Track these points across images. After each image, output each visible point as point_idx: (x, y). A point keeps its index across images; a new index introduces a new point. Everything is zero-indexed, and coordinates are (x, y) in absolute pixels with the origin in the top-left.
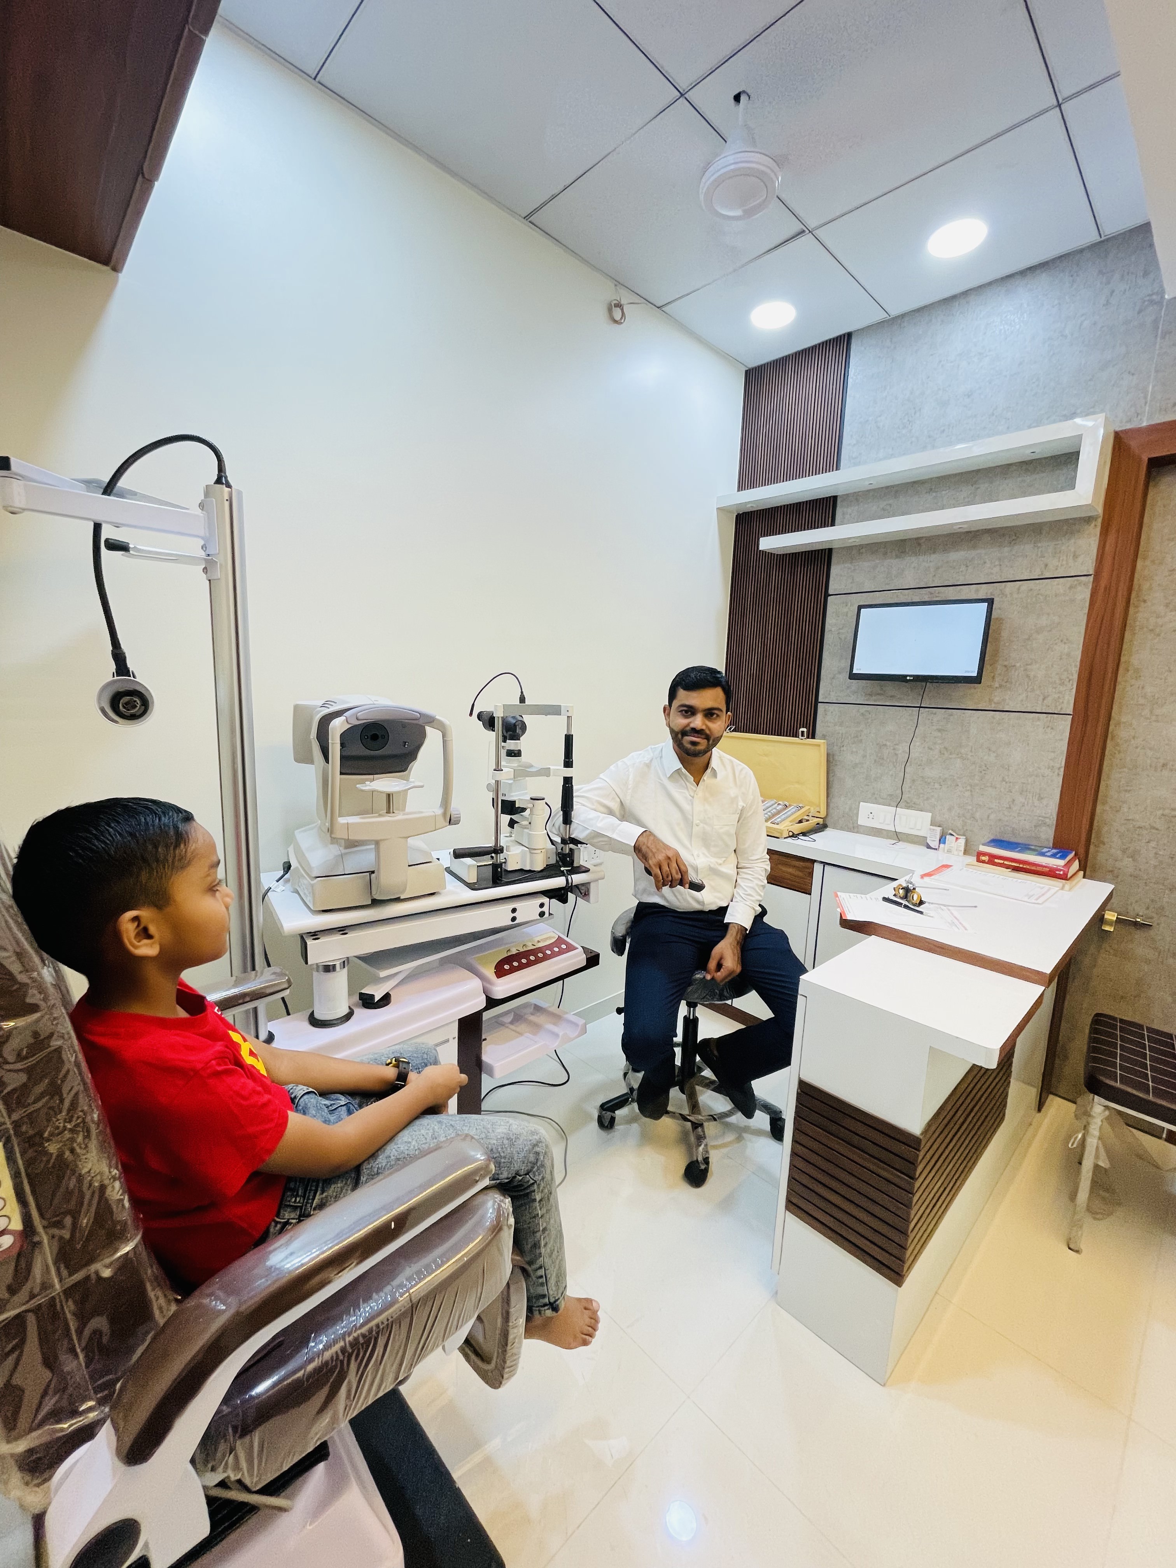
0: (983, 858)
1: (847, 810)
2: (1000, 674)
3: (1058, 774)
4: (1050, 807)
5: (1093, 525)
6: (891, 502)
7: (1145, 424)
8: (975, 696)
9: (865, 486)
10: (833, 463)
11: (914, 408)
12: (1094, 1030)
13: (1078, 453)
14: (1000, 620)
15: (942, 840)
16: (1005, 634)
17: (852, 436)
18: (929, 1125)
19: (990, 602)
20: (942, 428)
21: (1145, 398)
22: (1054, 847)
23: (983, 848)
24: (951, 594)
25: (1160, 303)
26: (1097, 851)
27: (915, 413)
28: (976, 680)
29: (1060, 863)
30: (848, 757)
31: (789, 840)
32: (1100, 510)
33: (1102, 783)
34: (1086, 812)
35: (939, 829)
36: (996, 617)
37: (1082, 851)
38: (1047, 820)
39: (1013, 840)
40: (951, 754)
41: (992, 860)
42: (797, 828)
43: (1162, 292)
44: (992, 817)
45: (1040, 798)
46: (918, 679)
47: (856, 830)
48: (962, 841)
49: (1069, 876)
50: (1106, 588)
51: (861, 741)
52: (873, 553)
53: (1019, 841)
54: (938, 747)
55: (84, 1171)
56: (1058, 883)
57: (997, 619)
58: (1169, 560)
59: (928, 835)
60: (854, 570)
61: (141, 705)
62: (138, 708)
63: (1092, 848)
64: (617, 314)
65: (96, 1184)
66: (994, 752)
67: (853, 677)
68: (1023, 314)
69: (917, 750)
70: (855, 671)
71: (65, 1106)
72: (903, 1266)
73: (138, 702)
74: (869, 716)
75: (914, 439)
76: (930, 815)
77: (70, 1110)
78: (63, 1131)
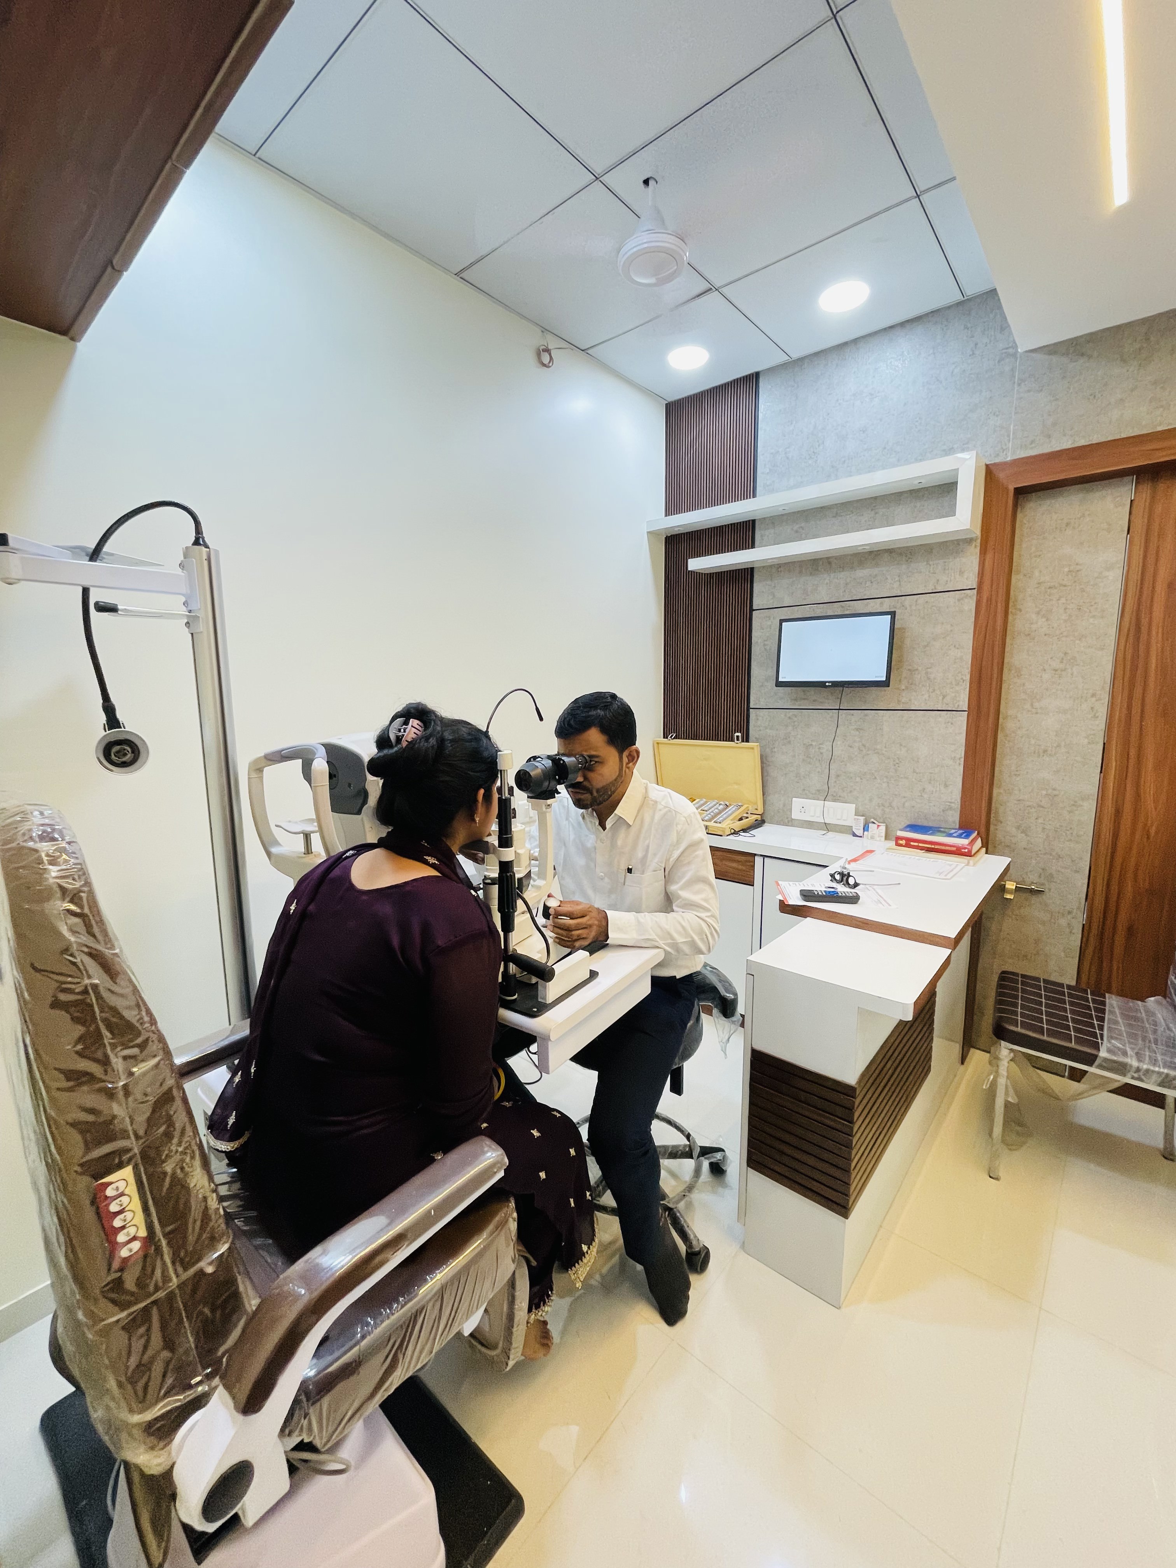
0: (901, 842)
1: (781, 806)
2: (906, 678)
3: (960, 764)
4: (954, 793)
5: (974, 545)
6: (803, 525)
7: (1009, 459)
8: (884, 697)
9: (780, 511)
10: (750, 491)
11: (818, 441)
12: (1000, 986)
13: (957, 483)
14: (903, 629)
15: (866, 828)
16: (908, 642)
17: (765, 465)
18: (863, 1075)
19: (893, 614)
20: (843, 459)
21: (1009, 436)
22: (960, 828)
23: (900, 834)
24: (860, 607)
25: (1014, 355)
26: (996, 830)
27: (819, 446)
28: (886, 684)
29: (963, 842)
30: (781, 757)
31: (731, 837)
32: (978, 533)
33: (997, 769)
34: (984, 795)
35: (862, 818)
36: (899, 626)
37: (983, 830)
38: (953, 805)
39: (925, 824)
40: (868, 750)
41: (909, 843)
42: (738, 825)
43: (1015, 346)
44: (907, 804)
45: (946, 786)
46: (836, 684)
47: (790, 824)
48: (883, 828)
49: (973, 852)
50: (987, 601)
51: (789, 742)
52: (789, 571)
53: (931, 824)
54: (857, 745)
55: (192, 1185)
56: (964, 860)
57: (899, 629)
58: (1037, 573)
59: (853, 825)
60: (775, 587)
61: (133, 752)
62: (129, 755)
63: (992, 828)
64: (546, 358)
65: (200, 1196)
66: (905, 746)
67: (779, 684)
68: (904, 361)
69: (839, 749)
70: (780, 679)
71: (177, 1134)
72: (848, 1200)
73: (129, 750)
74: (796, 719)
75: (819, 469)
76: (853, 806)
77: (181, 1136)
78: (176, 1154)
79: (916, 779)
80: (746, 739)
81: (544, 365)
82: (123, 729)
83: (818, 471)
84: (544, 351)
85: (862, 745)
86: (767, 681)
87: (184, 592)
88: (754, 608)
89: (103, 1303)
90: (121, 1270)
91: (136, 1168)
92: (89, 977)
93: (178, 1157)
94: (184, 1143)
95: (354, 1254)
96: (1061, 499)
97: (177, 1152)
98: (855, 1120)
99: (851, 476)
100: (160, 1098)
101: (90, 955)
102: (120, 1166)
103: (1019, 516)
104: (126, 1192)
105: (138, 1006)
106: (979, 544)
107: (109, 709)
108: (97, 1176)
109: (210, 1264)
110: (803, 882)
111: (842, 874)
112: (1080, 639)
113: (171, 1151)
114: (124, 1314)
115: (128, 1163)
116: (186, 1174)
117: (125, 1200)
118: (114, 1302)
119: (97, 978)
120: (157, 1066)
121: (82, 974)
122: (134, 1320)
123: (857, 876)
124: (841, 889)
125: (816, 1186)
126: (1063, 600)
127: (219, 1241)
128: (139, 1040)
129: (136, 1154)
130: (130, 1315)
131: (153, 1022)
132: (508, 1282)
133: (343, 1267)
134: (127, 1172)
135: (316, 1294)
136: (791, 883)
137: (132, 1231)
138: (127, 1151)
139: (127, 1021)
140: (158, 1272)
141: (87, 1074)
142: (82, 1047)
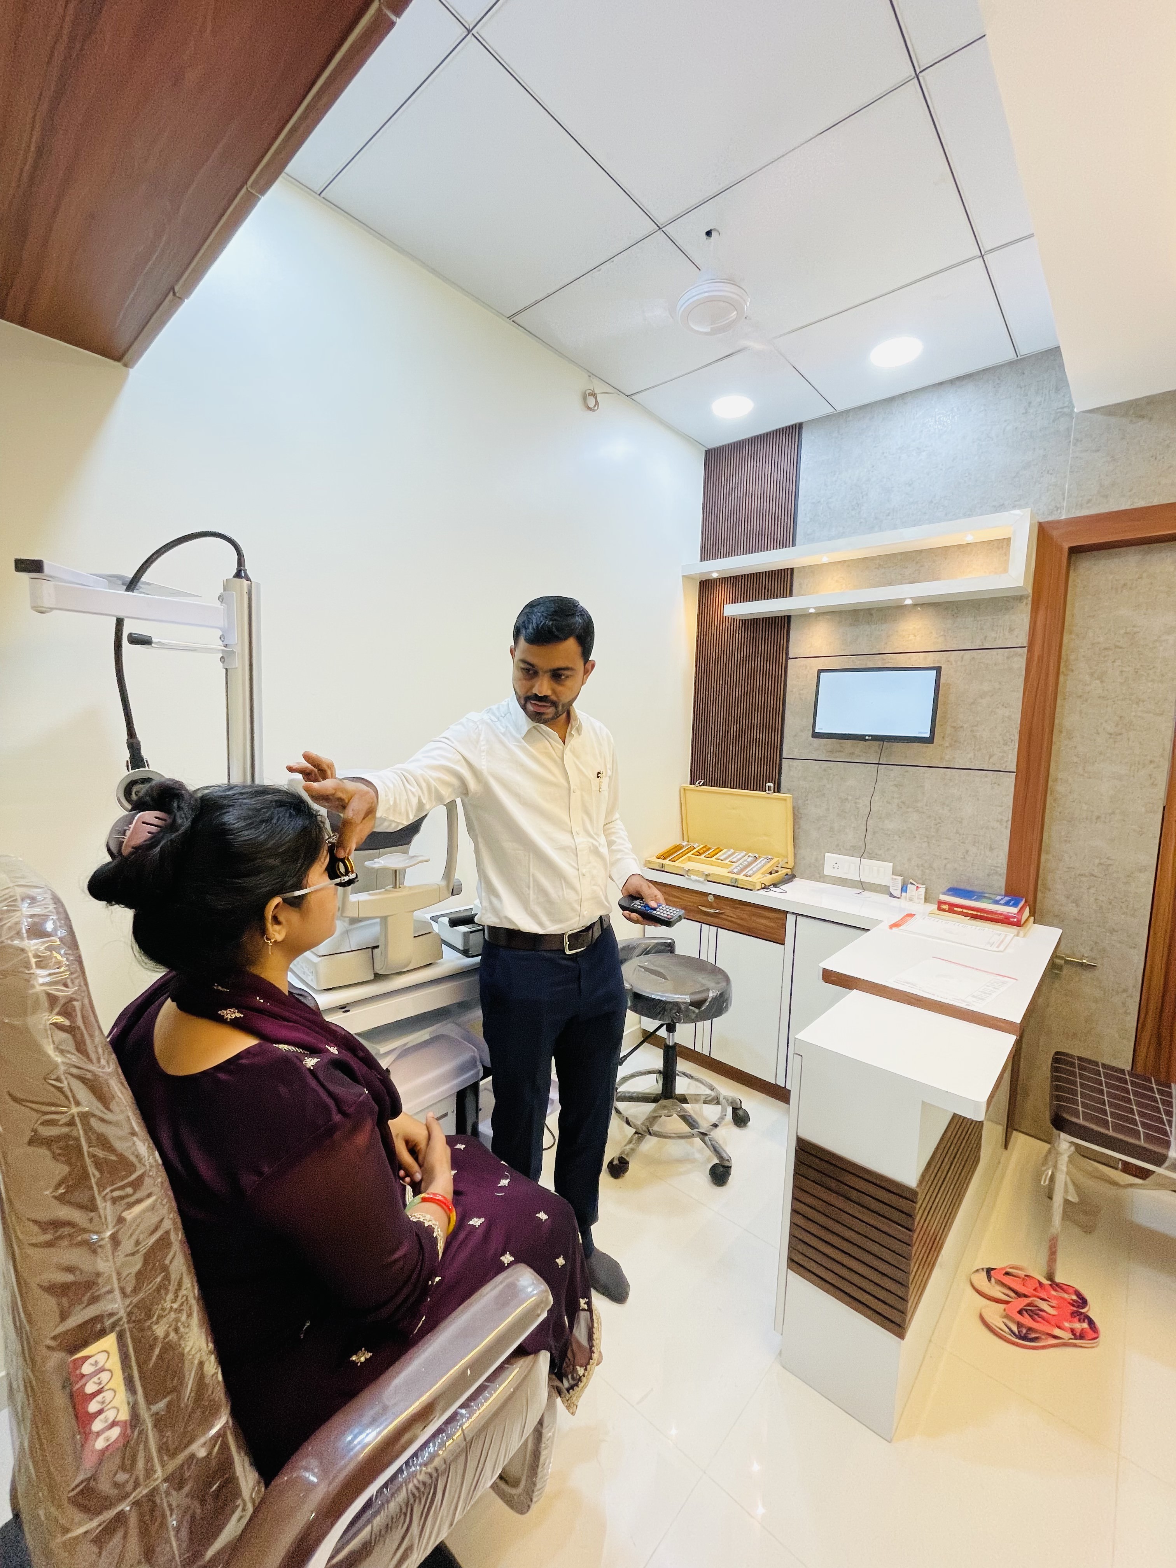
0: (944, 907)
1: (813, 861)
2: (950, 735)
3: (1006, 827)
4: (1000, 858)
5: (1024, 603)
6: (844, 575)
7: (1063, 517)
8: (928, 753)
10: (788, 539)
11: (862, 493)
12: (1054, 1069)
13: (1009, 540)
14: (947, 686)
15: (904, 889)
16: (952, 699)
17: (806, 514)
18: (922, 1175)
19: (938, 670)
20: (888, 511)
21: (1064, 494)
22: (1006, 895)
23: (943, 897)
24: (902, 661)
25: (1070, 415)
26: (1044, 898)
27: (863, 497)
28: (930, 740)
29: (1014, 910)
30: (812, 810)
31: (762, 892)
32: (1030, 590)
33: (1045, 834)
34: (1031, 861)
35: (900, 878)
36: (944, 683)
37: (1031, 898)
38: (999, 869)
39: (968, 888)
40: (908, 808)
41: (952, 908)
42: (768, 879)
43: (1071, 406)
44: (949, 866)
45: (991, 849)
46: (875, 738)
47: (821, 879)
48: (922, 890)
49: (1022, 922)
50: (1038, 658)
51: (824, 795)
52: (828, 621)
53: (974, 889)
54: (896, 801)
55: (187, 1350)
56: (1014, 930)
57: (944, 685)
58: (1091, 634)
59: (890, 885)
60: (812, 636)
63: (1039, 895)
64: (591, 402)
65: (196, 1362)
66: (947, 806)
67: (816, 735)
68: (953, 417)
69: (878, 804)
70: (817, 731)
71: (172, 1288)
72: (905, 1319)
74: (831, 772)
75: (862, 520)
76: (891, 864)
77: (177, 1290)
78: (169, 1312)
79: (959, 840)
80: (778, 790)
81: (589, 408)
82: (147, 769)
83: (861, 523)
84: (590, 395)
85: (902, 802)
86: (802, 731)
87: (221, 625)
88: (790, 656)
89: (71, 1510)
90: (96, 1465)
91: (120, 1337)
92: (78, 1104)
93: (172, 1315)
94: (179, 1298)
96: (1116, 560)
97: (171, 1307)
98: (914, 1227)
99: (895, 529)
100: (154, 1245)
101: (82, 1079)
102: (102, 1333)
103: (1072, 573)
104: (107, 1366)
106: (1030, 602)
107: (134, 746)
108: (74, 1349)
109: (204, 1445)
112: (1137, 703)
113: (163, 1309)
114: (93, 1523)
115: (112, 1330)
116: (180, 1337)
117: (105, 1376)
118: (84, 1509)
119: (86, 1104)
120: (152, 1208)
121: (69, 1101)
122: (105, 1529)
126: (1118, 663)
127: (215, 1416)
128: (133, 1177)
129: (121, 1318)
130: (100, 1523)
132: (538, 1423)
134: (109, 1342)
137: (110, 1415)
138: (111, 1315)
139: (121, 1156)
140: (141, 1464)
141: (70, 1224)
142: (63, 1191)
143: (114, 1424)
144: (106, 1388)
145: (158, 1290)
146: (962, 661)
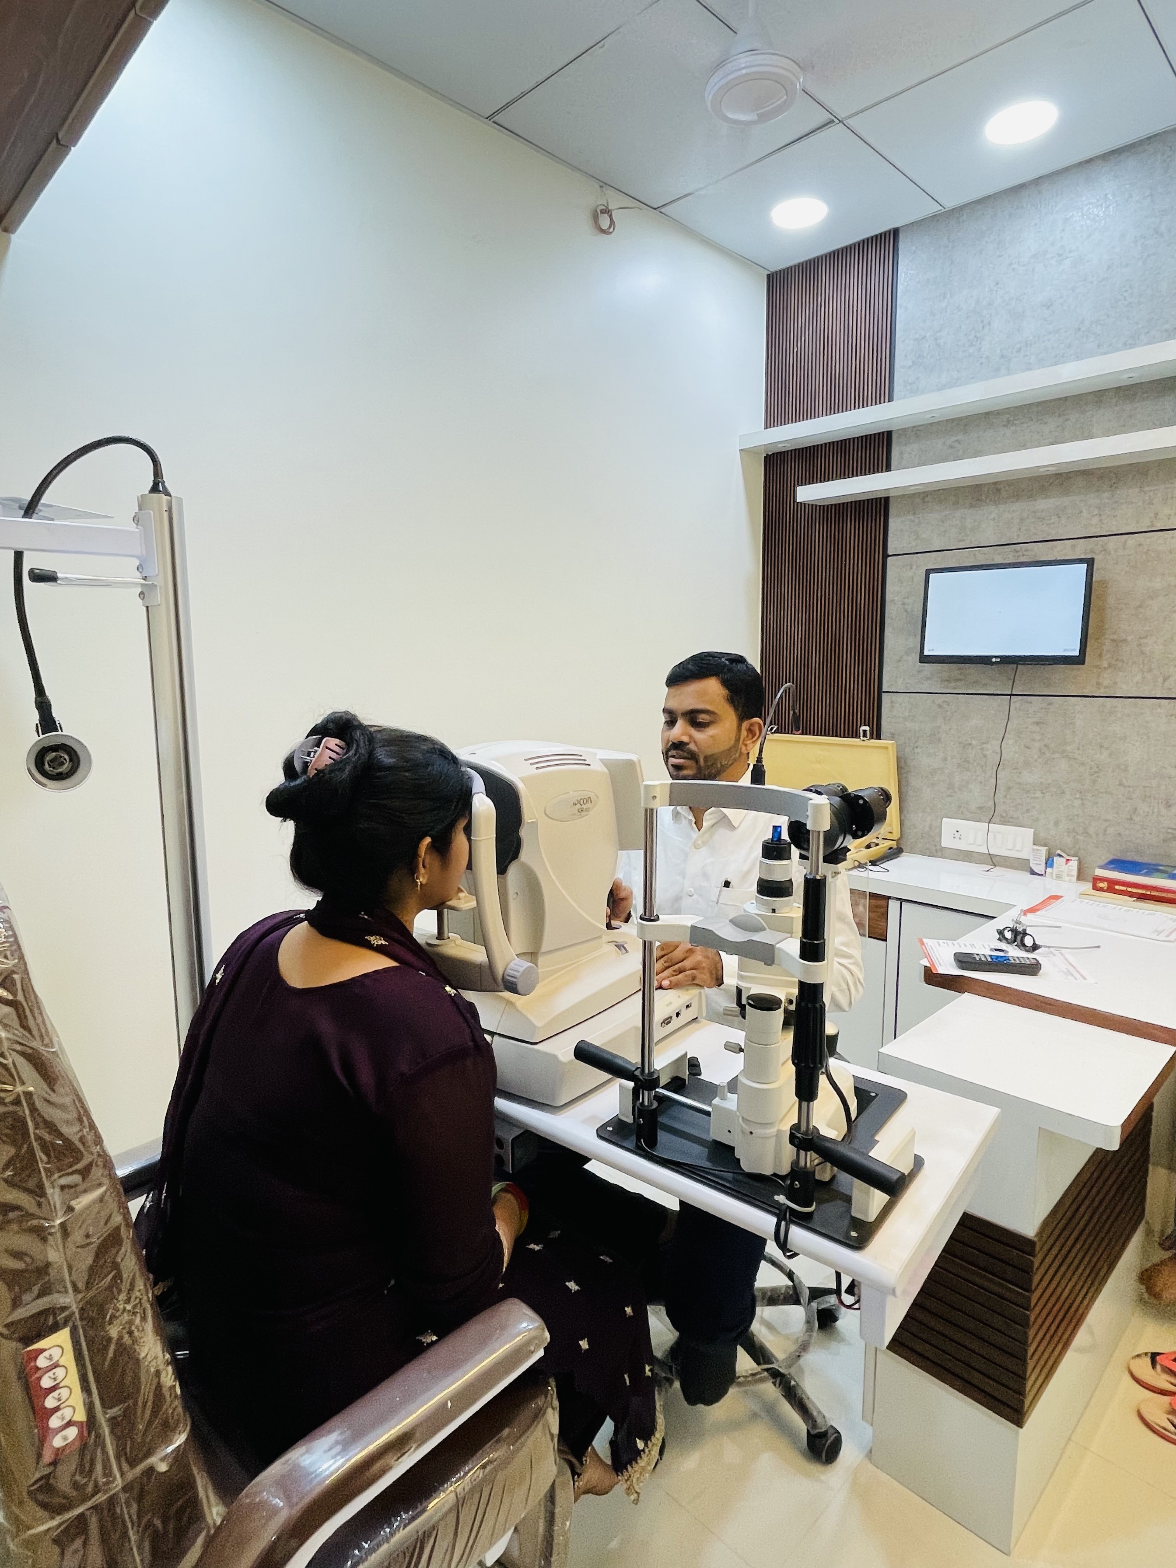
0: (1101, 885)
1: (927, 829)
2: (1108, 651)
6: (960, 437)
8: (1078, 678)
9: (927, 419)
10: (884, 393)
11: (982, 322)
14: (1104, 583)
15: (1049, 863)
16: (1111, 601)
17: (906, 356)
18: (1046, 1223)
19: (1090, 563)
20: (1018, 346)
23: (1100, 873)
24: (1041, 552)
27: (983, 327)
28: (1079, 660)
30: (926, 761)
31: (855, 872)
35: (1044, 849)
36: (1099, 579)
39: (1136, 859)
40: (1054, 753)
41: (1112, 887)
42: (864, 856)
44: (1111, 830)
46: (1006, 660)
47: (938, 854)
48: (1074, 864)
51: (939, 740)
52: (940, 501)
53: (1145, 860)
54: (1037, 745)
55: (143, 1355)
57: (1099, 582)
59: (1030, 858)
60: (919, 523)
61: (71, 760)
62: (66, 766)
64: (605, 222)
65: (152, 1370)
66: (1107, 749)
67: (924, 659)
68: (1108, 207)
69: (1011, 749)
70: (926, 653)
71: (125, 1286)
72: (1023, 1402)
73: (66, 757)
74: (947, 708)
75: (983, 360)
76: (1031, 831)
77: (129, 1290)
78: (122, 1313)
79: (1123, 795)
80: (877, 734)
81: (603, 231)
82: (60, 733)
83: (982, 363)
84: (603, 212)
85: (1045, 745)
86: (907, 654)
87: (139, 553)
88: (890, 553)
89: (31, 1505)
90: (54, 1463)
91: (73, 1331)
92: (23, 1083)
93: (126, 1317)
94: (133, 1299)
95: (347, 1457)
97: (125, 1309)
98: (1033, 1288)
99: (1031, 369)
100: (105, 1240)
101: (23, 1054)
102: (55, 1328)
104: (61, 1362)
105: (80, 1120)
107: (43, 705)
108: (28, 1340)
109: (163, 1460)
110: (959, 941)
111: (1015, 932)
113: (116, 1309)
114: (54, 1523)
115: (65, 1325)
116: (135, 1341)
117: (60, 1372)
118: (45, 1506)
119: (32, 1084)
120: (101, 1199)
121: (14, 1079)
122: (67, 1530)
123: (1036, 935)
124: (1014, 953)
125: (976, 1378)
127: (174, 1430)
128: (79, 1166)
129: (74, 1313)
130: (60, 1525)
131: (98, 1140)
132: (545, 1496)
133: (332, 1474)
134: (63, 1337)
135: (296, 1511)
136: (941, 941)
137: (67, 1413)
138: (63, 1309)
139: (66, 1140)
140: (99, 1468)
141: (17, 1208)
142: (11, 1173)
143: (69, 1424)
144: (61, 1385)
145: (109, 1288)
146: (1124, 548)
